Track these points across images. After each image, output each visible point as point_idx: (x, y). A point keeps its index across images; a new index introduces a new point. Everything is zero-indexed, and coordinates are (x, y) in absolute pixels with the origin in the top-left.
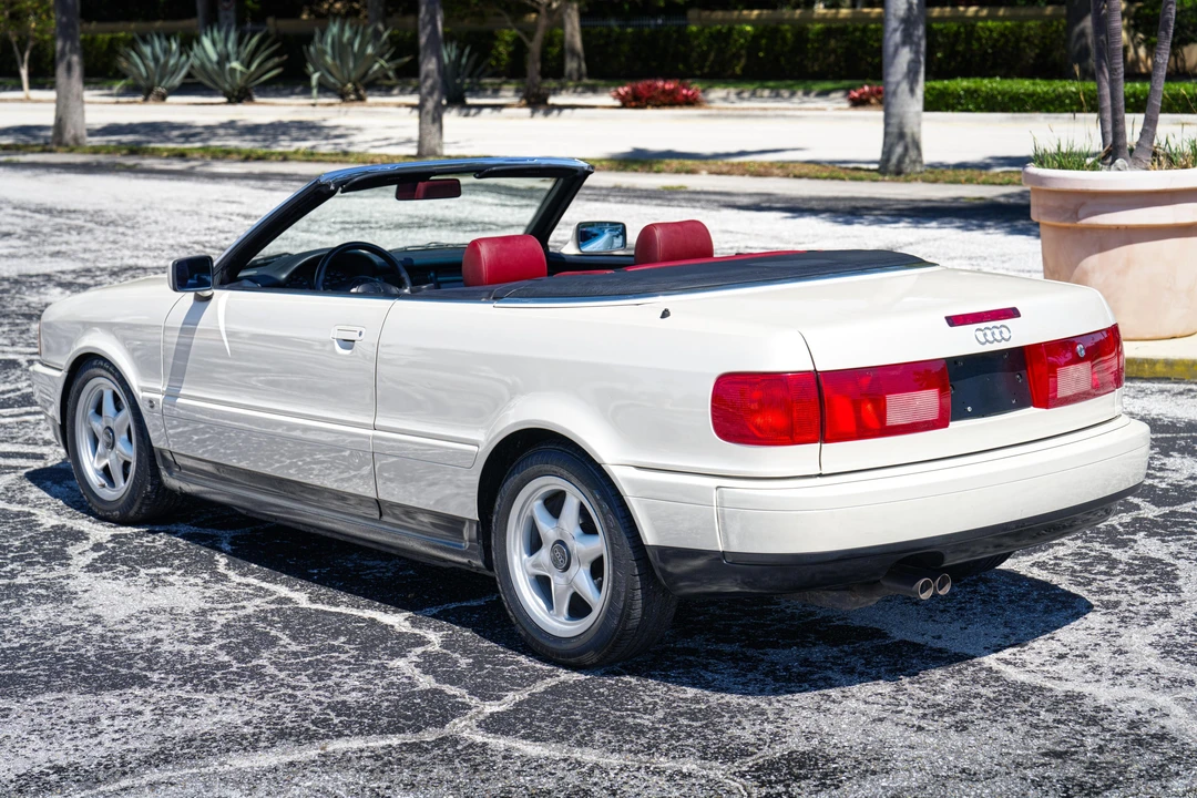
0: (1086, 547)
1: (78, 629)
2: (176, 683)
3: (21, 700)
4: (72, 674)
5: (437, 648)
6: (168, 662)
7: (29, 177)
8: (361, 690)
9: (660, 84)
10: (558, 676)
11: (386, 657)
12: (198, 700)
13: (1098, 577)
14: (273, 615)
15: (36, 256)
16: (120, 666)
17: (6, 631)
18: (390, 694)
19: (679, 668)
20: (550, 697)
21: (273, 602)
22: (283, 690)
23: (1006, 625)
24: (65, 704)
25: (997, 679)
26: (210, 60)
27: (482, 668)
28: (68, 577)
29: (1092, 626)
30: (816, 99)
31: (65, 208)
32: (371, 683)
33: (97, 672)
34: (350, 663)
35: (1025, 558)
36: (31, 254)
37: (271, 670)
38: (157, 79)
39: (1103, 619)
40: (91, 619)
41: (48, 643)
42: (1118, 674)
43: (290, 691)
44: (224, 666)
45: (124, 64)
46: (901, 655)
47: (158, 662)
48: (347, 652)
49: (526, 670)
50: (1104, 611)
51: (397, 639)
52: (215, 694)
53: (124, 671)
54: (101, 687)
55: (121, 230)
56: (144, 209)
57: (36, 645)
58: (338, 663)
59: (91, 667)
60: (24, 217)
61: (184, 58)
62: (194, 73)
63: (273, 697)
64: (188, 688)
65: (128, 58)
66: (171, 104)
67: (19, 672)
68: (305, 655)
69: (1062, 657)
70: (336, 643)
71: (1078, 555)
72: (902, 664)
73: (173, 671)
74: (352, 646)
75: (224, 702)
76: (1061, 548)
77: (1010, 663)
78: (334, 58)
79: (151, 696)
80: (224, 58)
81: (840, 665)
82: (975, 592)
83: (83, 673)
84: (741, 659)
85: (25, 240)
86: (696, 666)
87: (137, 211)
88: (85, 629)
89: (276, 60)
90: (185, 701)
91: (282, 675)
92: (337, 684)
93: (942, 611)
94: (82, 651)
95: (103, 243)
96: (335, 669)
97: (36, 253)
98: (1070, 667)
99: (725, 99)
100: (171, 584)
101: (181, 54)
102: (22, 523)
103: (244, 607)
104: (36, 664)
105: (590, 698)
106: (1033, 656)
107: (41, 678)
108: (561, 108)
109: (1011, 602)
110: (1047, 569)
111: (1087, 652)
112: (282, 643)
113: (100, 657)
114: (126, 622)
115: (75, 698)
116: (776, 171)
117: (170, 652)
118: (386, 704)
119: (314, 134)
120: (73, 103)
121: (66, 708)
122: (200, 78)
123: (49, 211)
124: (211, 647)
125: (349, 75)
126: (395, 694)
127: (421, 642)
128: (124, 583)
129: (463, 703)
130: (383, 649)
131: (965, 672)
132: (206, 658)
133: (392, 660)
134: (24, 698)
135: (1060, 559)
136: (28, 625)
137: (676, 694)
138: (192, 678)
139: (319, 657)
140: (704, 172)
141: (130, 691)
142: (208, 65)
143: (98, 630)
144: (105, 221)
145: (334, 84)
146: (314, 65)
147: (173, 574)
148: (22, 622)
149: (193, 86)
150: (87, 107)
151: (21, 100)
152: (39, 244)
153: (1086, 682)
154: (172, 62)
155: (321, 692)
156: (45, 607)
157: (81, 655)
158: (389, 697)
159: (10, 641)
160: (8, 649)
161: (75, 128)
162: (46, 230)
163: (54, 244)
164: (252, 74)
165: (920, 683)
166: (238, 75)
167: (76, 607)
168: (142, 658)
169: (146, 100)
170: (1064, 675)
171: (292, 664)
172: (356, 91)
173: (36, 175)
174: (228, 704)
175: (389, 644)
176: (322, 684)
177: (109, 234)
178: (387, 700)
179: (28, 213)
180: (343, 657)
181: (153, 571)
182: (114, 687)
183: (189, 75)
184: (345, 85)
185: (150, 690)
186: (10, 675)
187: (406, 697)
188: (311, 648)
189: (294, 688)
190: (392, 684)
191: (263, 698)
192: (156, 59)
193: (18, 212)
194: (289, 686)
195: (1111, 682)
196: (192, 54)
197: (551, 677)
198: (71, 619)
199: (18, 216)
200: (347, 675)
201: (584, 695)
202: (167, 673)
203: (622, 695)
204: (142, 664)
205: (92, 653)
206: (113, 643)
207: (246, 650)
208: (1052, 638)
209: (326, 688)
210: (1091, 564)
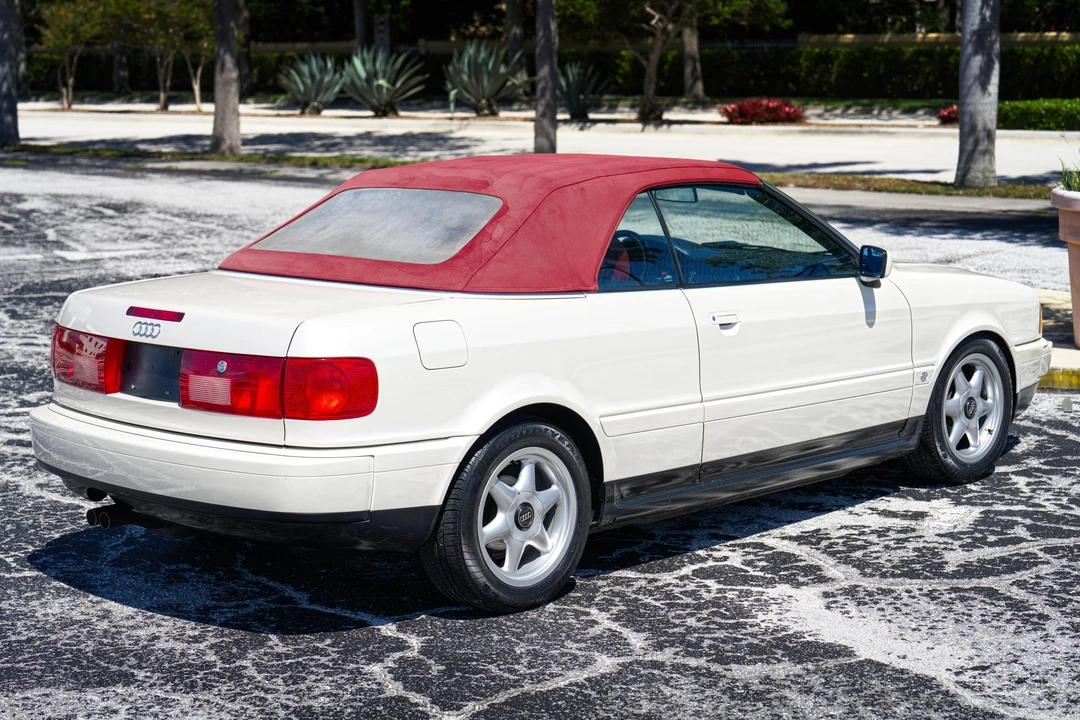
0: (1069, 566)
1: (85, 624)
2: (158, 683)
3: (10, 694)
4: (66, 669)
5: (415, 653)
6: (158, 659)
7: (181, 183)
8: (329, 695)
9: (765, 102)
10: (522, 686)
11: (364, 661)
12: (174, 700)
13: (1075, 598)
14: (270, 616)
15: (164, 258)
16: (112, 663)
17: (19, 624)
18: (356, 700)
19: (641, 682)
20: (508, 708)
21: (274, 602)
22: (256, 693)
23: (973, 645)
24: (49, 700)
25: (951, 704)
26: (359, 77)
27: (451, 676)
28: (93, 571)
29: (1058, 649)
30: (902, 116)
31: (203, 212)
32: (341, 688)
33: (89, 668)
34: (328, 667)
35: (1007, 576)
36: (159, 255)
37: (252, 671)
38: (313, 95)
39: (1070, 642)
40: (100, 613)
41: (54, 637)
42: (1072, 701)
43: (262, 694)
44: (209, 665)
45: (284, 81)
46: (861, 676)
47: (149, 659)
48: (329, 655)
49: (493, 679)
50: (1073, 634)
51: (379, 643)
52: (191, 695)
53: (114, 668)
54: (87, 684)
55: (246, 233)
56: (274, 214)
57: (41, 639)
58: (316, 666)
59: (85, 662)
60: (164, 220)
61: (338, 75)
62: (345, 89)
63: (245, 700)
64: (168, 688)
65: (288, 75)
66: (325, 117)
67: (17, 665)
68: (288, 656)
69: (1021, 681)
70: (320, 645)
71: (1061, 574)
72: (861, 684)
73: (160, 670)
74: (335, 649)
75: (198, 703)
76: (1045, 566)
77: (968, 687)
78: (470, 77)
79: (131, 695)
80: (372, 76)
81: (799, 683)
82: (950, 611)
83: (76, 669)
84: (703, 675)
85: (159, 242)
86: (657, 681)
87: (267, 216)
88: (92, 624)
89: (419, 78)
90: (160, 701)
91: (260, 677)
92: (309, 689)
93: (914, 630)
94: (83, 646)
95: (226, 246)
96: (312, 672)
97: (164, 254)
98: (1027, 693)
99: (820, 116)
100: (187, 581)
101: (335, 72)
102: (68, 515)
103: (246, 606)
104: (35, 659)
105: (547, 711)
106: (992, 679)
107: (36, 673)
108: (670, 123)
109: (984, 622)
110: (1026, 588)
111: (1046, 677)
112: (270, 643)
113: (98, 654)
114: (133, 618)
115: (60, 694)
116: (858, 185)
117: (163, 650)
118: (349, 710)
119: (440, 145)
120: (230, 116)
121: (49, 703)
122: (350, 94)
123: (189, 216)
124: (202, 646)
125: (484, 92)
126: (360, 700)
127: (401, 646)
128: (142, 579)
129: (422, 712)
130: (363, 653)
131: (921, 695)
132: (194, 657)
133: (368, 664)
134: (14, 692)
135: (1042, 578)
136: (41, 618)
137: (631, 710)
138: (175, 678)
139: (300, 659)
140: (792, 185)
141: (114, 688)
142: (358, 83)
143: (104, 625)
144: (235, 224)
145: (469, 99)
146: (452, 83)
147: (190, 570)
148: (37, 614)
149: (344, 101)
150: (242, 119)
151: (193, 113)
152: (169, 245)
153: (1040, 709)
154: (327, 79)
155: (291, 696)
156: (62, 600)
157: (80, 650)
158: (354, 704)
159: (19, 633)
160: (15, 642)
161: (231, 139)
162: (180, 233)
163: (183, 246)
164: (397, 91)
165: (873, 706)
166: (385, 91)
167: (91, 601)
168: (135, 655)
169: (303, 113)
170: (1019, 701)
171: (272, 666)
172: (490, 106)
173: (188, 182)
174: (200, 706)
175: (370, 648)
176: (294, 687)
177: (235, 238)
178: (351, 707)
179: (169, 217)
180: (323, 660)
181: (173, 567)
182: (100, 684)
183: (342, 91)
184: (479, 101)
185: (132, 688)
186: (8, 669)
187: (370, 704)
188: (295, 650)
189: (267, 691)
190: (361, 689)
191: (234, 701)
192: (312, 77)
193: (161, 216)
194: (262, 689)
195: (1065, 709)
196: (345, 73)
197: (515, 687)
198: (82, 613)
199: (159, 219)
200: (322, 679)
201: (542, 707)
202: (153, 672)
203: (579, 708)
204: (133, 661)
205: (91, 648)
206: (113, 638)
207: (234, 650)
208: (1015, 661)
209: (297, 692)
210: (1071, 584)
